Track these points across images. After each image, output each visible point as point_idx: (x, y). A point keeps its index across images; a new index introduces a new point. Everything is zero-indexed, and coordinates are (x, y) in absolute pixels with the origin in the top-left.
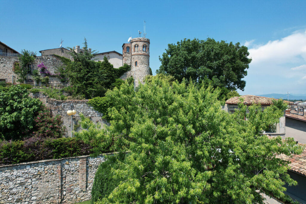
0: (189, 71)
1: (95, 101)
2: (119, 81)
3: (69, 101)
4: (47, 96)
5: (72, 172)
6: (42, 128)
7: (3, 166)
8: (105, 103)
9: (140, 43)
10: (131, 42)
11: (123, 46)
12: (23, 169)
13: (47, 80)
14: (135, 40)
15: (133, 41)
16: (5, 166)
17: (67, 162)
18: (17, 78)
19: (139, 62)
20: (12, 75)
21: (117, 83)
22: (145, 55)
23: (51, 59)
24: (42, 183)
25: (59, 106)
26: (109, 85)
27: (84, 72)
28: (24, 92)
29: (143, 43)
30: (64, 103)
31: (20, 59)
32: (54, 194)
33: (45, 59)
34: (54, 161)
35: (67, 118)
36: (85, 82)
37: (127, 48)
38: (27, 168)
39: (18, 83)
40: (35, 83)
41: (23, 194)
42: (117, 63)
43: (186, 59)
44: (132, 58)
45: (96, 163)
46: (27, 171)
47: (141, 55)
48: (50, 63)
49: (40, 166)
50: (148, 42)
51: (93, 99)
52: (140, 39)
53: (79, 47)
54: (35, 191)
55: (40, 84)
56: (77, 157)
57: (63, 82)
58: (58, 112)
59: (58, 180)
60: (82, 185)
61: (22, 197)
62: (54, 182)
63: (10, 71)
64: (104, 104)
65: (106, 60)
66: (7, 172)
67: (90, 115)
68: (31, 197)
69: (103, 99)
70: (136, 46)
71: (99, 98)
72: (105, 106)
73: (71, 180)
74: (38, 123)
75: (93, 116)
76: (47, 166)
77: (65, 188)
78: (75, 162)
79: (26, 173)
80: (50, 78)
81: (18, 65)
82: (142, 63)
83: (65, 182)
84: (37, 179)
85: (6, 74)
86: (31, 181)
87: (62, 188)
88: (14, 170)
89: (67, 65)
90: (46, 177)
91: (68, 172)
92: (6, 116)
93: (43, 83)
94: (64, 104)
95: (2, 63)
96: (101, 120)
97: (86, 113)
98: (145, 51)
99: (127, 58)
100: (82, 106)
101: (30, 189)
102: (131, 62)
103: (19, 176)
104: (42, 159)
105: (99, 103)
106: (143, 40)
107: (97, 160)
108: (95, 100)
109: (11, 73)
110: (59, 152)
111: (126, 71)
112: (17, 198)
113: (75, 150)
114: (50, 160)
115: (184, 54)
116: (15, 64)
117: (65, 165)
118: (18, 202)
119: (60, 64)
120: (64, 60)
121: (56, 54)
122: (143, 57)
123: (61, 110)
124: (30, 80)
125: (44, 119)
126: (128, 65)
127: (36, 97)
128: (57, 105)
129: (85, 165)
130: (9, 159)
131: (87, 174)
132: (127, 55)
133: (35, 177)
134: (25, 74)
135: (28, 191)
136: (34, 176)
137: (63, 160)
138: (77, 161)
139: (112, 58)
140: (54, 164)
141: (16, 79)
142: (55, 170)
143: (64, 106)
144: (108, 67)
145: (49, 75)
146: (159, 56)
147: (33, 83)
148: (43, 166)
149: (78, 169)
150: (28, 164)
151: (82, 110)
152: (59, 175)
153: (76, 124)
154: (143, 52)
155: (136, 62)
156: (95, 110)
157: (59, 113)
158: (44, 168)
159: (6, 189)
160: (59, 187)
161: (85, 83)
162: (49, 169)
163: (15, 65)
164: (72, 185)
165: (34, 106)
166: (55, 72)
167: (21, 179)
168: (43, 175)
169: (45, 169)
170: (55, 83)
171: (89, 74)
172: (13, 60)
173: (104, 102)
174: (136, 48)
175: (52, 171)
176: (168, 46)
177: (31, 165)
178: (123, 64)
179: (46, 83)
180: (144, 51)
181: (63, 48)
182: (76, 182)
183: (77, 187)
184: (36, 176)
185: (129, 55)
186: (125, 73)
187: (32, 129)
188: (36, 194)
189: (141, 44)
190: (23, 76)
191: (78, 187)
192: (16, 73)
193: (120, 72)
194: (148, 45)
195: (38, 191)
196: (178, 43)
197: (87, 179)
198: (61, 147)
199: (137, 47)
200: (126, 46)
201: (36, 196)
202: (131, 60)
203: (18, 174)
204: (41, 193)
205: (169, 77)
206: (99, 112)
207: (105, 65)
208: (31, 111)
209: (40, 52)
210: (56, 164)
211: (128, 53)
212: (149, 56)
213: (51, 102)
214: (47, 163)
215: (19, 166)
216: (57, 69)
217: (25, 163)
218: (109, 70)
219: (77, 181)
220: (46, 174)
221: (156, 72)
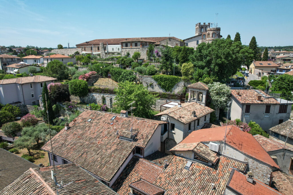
1: (154, 77)
15: (207, 30)
33: (158, 48)
50: (219, 29)
64: (157, 78)
70: (209, 34)
75: (154, 83)
95: (143, 51)
96: (157, 85)
97: (151, 81)
100: (149, 78)
106: (212, 29)
124: (152, 59)
134: (150, 56)
141: (147, 59)
154: (212, 38)
163: (147, 52)
172: (147, 49)
189: (211, 32)
192: (147, 56)
194: (218, 32)
200: (203, 34)
206: (156, 81)
211: (204, 39)
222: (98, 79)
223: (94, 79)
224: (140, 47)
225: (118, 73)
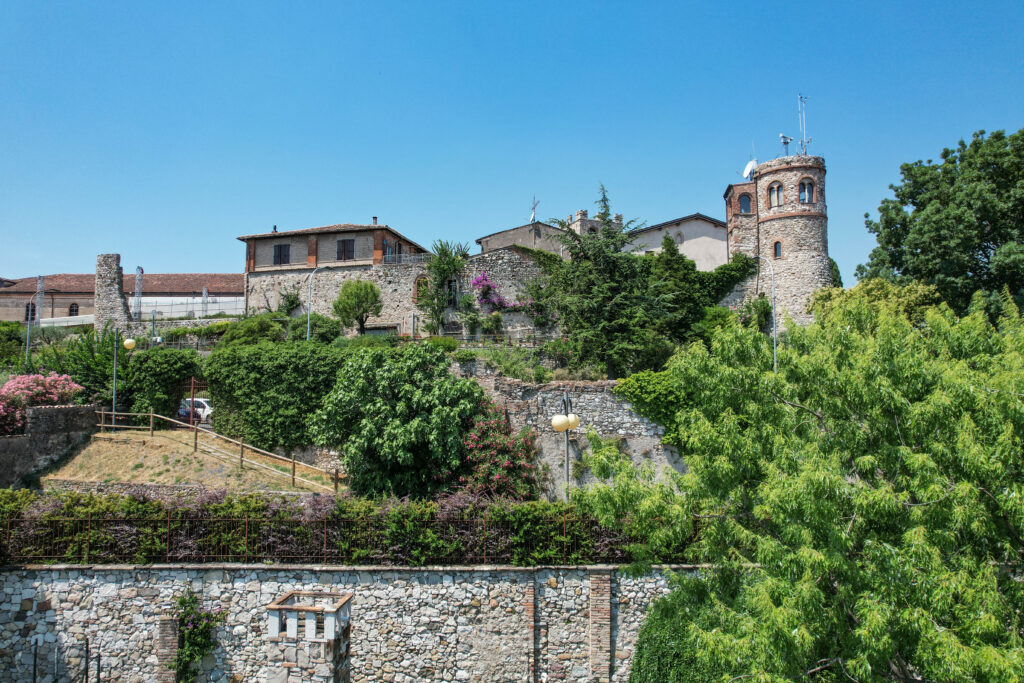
0: (1007, 261)
1: (636, 385)
2: (719, 316)
3: (559, 387)
4: (497, 372)
5: (566, 615)
6: (484, 467)
7: (388, 568)
8: (671, 393)
9: (789, 174)
10: (756, 177)
11: (725, 196)
12: (435, 583)
13: (498, 320)
14: (769, 169)
15: (762, 172)
16: (395, 568)
17: (553, 579)
18: (424, 322)
19: (786, 242)
20: (411, 313)
21: (711, 320)
22: (809, 217)
23: (506, 257)
24: (482, 635)
25: (530, 401)
26: (683, 330)
27: (602, 292)
28: (437, 360)
29: (799, 174)
30: (543, 392)
31: (429, 268)
32: (517, 675)
33: (491, 260)
34: (515, 571)
35: (553, 438)
36: (605, 323)
37: (741, 200)
38: (447, 583)
39: (425, 335)
40: (465, 332)
41: (435, 657)
42: (707, 254)
43: (985, 212)
44: (761, 230)
45: (640, 595)
46: (443, 591)
47: (793, 217)
48: (504, 270)
49: (478, 581)
50: (819, 167)
51: (631, 379)
52: (788, 163)
53: (584, 214)
54: (465, 656)
55: (479, 335)
56: (581, 567)
57: (541, 325)
58: (526, 420)
59: (525, 631)
60: (597, 661)
61: (434, 663)
62: (516, 636)
63: (408, 302)
64: (666, 396)
65: (670, 246)
66: (397, 585)
67: (621, 432)
68: (456, 671)
69: (665, 376)
70: (775, 187)
71: (649, 376)
72: (671, 403)
73: (565, 640)
74: (471, 450)
75: (633, 435)
76: (497, 586)
77: (546, 661)
78: (574, 582)
79: (443, 595)
80: (504, 317)
81: (426, 284)
82: (800, 245)
83: (546, 644)
84: (471, 621)
85: (399, 310)
86: (453, 623)
87: (537, 661)
88: (414, 584)
89: (550, 275)
90: (494, 618)
91: (554, 613)
92: (394, 429)
93: (487, 331)
94: (545, 395)
95: (390, 282)
96: (658, 449)
97: (610, 423)
98: (810, 203)
99: (742, 233)
100: (597, 400)
101: (451, 645)
102: (758, 247)
103: (427, 604)
104: (481, 562)
105: (650, 393)
106: (797, 164)
107: (647, 586)
108: (638, 380)
109: (408, 309)
110: (529, 544)
111: (742, 279)
112: (421, 663)
113: (575, 545)
114: (504, 567)
115: (975, 196)
116: (420, 283)
117: (548, 589)
118: (425, 677)
119: (533, 272)
120: (542, 259)
121: (520, 243)
122: (801, 225)
123: (534, 414)
124: (454, 323)
125: (487, 442)
126: (745, 258)
127: (468, 373)
128: (523, 398)
129: (607, 596)
130: (402, 551)
131: (614, 628)
132: (744, 223)
133: (465, 613)
134: (442, 309)
135: (449, 650)
136: (462, 610)
137: (541, 574)
138: (582, 578)
139: (690, 238)
140: (514, 582)
141: (421, 324)
142: (518, 599)
143: (544, 400)
144: (677, 270)
145: (501, 306)
146: (864, 213)
147: (461, 334)
148: (484, 582)
149: (585, 606)
150: (447, 572)
151: (597, 414)
152: (528, 616)
153: (579, 458)
154: (800, 208)
155: (777, 246)
156: (639, 413)
157: (530, 422)
158: (488, 590)
159: (396, 633)
160: (527, 654)
161: (604, 327)
162: (500, 594)
163: (419, 285)
164: (566, 656)
165: (462, 401)
166: (518, 299)
167: (429, 611)
168: (485, 608)
169: (491, 593)
170: (518, 329)
171: (618, 299)
172: (415, 271)
173: (666, 389)
174: (774, 196)
175: (508, 600)
176: (900, 171)
177: (453, 574)
178: (731, 256)
179: (495, 332)
180: (803, 204)
181: (539, 223)
182: (578, 650)
183: (581, 665)
184: (467, 609)
185: (751, 222)
186: (737, 287)
187: (458, 468)
188: (469, 663)
189: (791, 179)
190: (436, 313)
191: (585, 665)
192: (421, 307)
193: (718, 282)
194: (819, 179)
195: (472, 655)
196: (946, 154)
197: (613, 642)
198: (535, 530)
199: (778, 191)
200: (737, 192)
201: (469, 669)
202: (758, 238)
203: (424, 596)
204: (481, 665)
205: (910, 291)
206: (653, 420)
207: (668, 262)
208: (454, 417)
209: (479, 242)
210: (521, 582)
211: (746, 216)
212: (825, 217)
213: (507, 388)
214: (495, 576)
215: (426, 574)
216: (523, 288)
217: (441, 568)
218: (681, 280)
219: (582, 646)
220: (493, 608)
221: (856, 275)
222: (87, 440)
223: (53, 439)
224: (371, 262)
225: (289, 376)
